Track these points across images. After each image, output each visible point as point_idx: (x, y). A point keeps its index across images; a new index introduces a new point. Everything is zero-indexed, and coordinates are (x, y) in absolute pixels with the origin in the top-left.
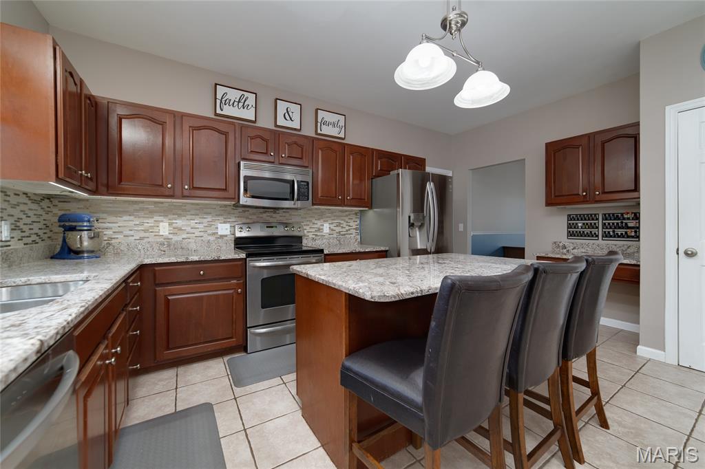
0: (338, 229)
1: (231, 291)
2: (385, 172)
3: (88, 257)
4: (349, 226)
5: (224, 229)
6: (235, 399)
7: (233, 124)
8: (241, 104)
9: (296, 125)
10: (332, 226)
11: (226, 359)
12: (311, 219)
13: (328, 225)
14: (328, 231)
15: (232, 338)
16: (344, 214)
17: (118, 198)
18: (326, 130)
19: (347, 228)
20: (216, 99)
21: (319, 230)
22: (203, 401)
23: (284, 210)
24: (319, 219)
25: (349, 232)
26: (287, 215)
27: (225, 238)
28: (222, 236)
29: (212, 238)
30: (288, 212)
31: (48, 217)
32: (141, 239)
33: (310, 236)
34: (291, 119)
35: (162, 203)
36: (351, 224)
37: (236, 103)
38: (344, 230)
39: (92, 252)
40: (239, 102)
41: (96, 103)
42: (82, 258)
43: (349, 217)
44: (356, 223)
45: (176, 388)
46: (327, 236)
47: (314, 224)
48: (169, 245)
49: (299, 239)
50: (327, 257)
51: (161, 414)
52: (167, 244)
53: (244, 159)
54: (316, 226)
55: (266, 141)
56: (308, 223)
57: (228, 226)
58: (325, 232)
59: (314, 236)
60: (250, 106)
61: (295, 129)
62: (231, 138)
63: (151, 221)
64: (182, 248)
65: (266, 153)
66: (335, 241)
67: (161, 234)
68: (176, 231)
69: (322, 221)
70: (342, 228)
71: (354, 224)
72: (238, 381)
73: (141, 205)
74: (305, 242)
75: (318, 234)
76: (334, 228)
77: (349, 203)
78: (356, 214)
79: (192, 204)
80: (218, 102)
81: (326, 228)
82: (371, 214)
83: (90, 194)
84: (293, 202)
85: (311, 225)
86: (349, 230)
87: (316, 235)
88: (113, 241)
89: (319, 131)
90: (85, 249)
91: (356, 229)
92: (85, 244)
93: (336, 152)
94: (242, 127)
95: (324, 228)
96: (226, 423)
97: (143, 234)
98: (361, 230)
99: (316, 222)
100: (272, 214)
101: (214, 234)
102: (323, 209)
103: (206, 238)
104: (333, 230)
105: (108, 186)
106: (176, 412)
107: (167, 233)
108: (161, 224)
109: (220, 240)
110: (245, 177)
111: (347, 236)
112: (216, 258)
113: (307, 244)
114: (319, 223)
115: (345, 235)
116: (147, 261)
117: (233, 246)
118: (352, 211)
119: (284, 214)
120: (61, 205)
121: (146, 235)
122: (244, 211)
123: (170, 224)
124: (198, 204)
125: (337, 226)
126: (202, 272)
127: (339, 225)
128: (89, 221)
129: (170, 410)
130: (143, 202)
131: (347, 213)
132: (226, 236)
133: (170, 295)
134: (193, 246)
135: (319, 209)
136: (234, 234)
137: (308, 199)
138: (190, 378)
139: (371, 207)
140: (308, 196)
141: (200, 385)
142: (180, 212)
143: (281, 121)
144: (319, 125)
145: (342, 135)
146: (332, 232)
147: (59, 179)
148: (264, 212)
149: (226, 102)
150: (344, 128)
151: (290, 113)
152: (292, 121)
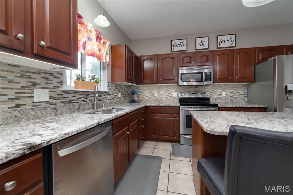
0: (231, 95)
1: (174, 119)
2: (265, 59)
3: (137, 103)
4: (239, 93)
5: (175, 94)
6: (170, 159)
7: (177, 54)
8: (181, 45)
9: (206, 46)
10: (228, 93)
11: (173, 144)
12: (214, 90)
13: (225, 92)
14: (225, 96)
15: (174, 136)
16: (236, 86)
17: (144, 85)
18: (223, 45)
19: (238, 94)
20: (172, 46)
21: (220, 95)
22: (160, 156)
23: (200, 86)
25: (239, 96)
26: (202, 88)
27: (176, 98)
28: (174, 97)
29: (171, 98)
30: (202, 87)
31: (130, 91)
32: (150, 98)
33: (214, 98)
34: (203, 45)
35: (155, 86)
36: (240, 92)
37: (179, 45)
38: (235, 95)
39: (138, 101)
40: (180, 44)
41: (138, 58)
42: (135, 103)
43: (239, 88)
44: (245, 91)
45: (154, 148)
46: (224, 98)
47: (217, 92)
48: (157, 100)
49: (208, 99)
50: (220, 108)
51: (148, 155)
52: (157, 99)
53: (181, 67)
55: (190, 57)
56: (213, 92)
57: (176, 93)
58: (223, 96)
59: (216, 98)
60: (185, 44)
61: (206, 49)
62: (176, 59)
63: (152, 92)
64: (161, 101)
65: (190, 63)
66: (229, 100)
67: (155, 96)
68: (159, 95)
69: (221, 90)
70: (234, 94)
71: (243, 92)
72: (173, 154)
73: (150, 87)
74: (211, 101)
75: (219, 97)
76: (229, 94)
77: (237, 81)
78: (244, 86)
79: (164, 86)
80: (172, 47)
81: (224, 94)
82: (254, 86)
83: (137, 85)
84: (203, 82)
85: (215, 92)
86: (239, 95)
87: (218, 97)
88: (143, 98)
89: (219, 47)
90: (136, 100)
91: (244, 94)
92: (136, 99)
93: (227, 55)
94: (180, 54)
96: (164, 167)
97: (150, 96)
98: (248, 95)
99: (218, 91)
100: (195, 88)
101: (171, 96)
102: (222, 84)
103: (169, 98)
104: (228, 95)
105: (140, 82)
106: (151, 156)
107: (157, 96)
108: (155, 93)
109: (173, 99)
110: (182, 74)
111: (237, 98)
112: (169, 105)
113: (212, 102)
114: (219, 92)
115: (236, 97)
116: (148, 105)
117: (178, 101)
118: (241, 85)
119: (201, 88)
120: (133, 88)
121: (151, 96)
122: (183, 87)
123: (158, 93)
124: (166, 86)
125: (231, 93)
126: (164, 110)
127: (232, 92)
128: (137, 92)
129: (150, 155)
130: (150, 86)
131: (237, 86)
132: (176, 97)
133: (155, 117)
134: (164, 101)
135: (220, 85)
136: (178, 97)
137: (211, 80)
138: (159, 146)
139: (254, 81)
140: (211, 79)
141: (161, 150)
142: (160, 89)
143: (198, 47)
144: (219, 43)
145: (234, 45)
146: (227, 96)
147: (126, 81)
148: (191, 88)
149: (175, 46)
150: (234, 41)
151: (203, 42)
152: (204, 45)
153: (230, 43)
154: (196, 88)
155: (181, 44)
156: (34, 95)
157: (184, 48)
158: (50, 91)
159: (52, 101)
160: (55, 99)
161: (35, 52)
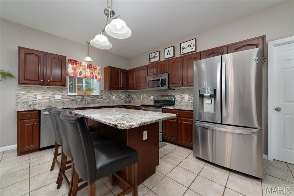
9: (172, 55)
10: (190, 97)
12: (179, 93)
13: (187, 96)
18: (185, 51)
21: (183, 98)
24: (183, 93)
26: (170, 92)
27: (152, 100)
33: (179, 101)
46: (187, 101)
48: (142, 102)
54: (181, 96)
56: (178, 95)
57: (153, 97)
58: (186, 99)
60: (158, 56)
61: (172, 57)
62: (146, 70)
64: (144, 103)
66: (190, 104)
67: (141, 99)
68: (143, 98)
69: (184, 94)
75: (183, 100)
77: (186, 85)
80: (150, 59)
81: (187, 97)
83: (126, 90)
87: (182, 101)
89: (181, 53)
93: (179, 62)
95: (186, 98)
99: (182, 94)
102: (185, 89)
103: (149, 100)
104: (190, 98)
108: (141, 96)
114: (183, 95)
122: (157, 92)
134: (146, 102)
135: (183, 89)
140: (166, 84)
142: (144, 93)
143: (167, 57)
144: (181, 50)
145: (194, 49)
146: (190, 100)
147: (109, 89)
148: (163, 92)
149: (152, 58)
150: (194, 46)
151: (170, 52)
152: (170, 54)
153: (191, 48)
154: (166, 93)
155: (155, 56)
156: (56, 97)
157: (157, 59)
158: (62, 96)
159: (63, 99)
160: (64, 99)
161: (47, 84)
